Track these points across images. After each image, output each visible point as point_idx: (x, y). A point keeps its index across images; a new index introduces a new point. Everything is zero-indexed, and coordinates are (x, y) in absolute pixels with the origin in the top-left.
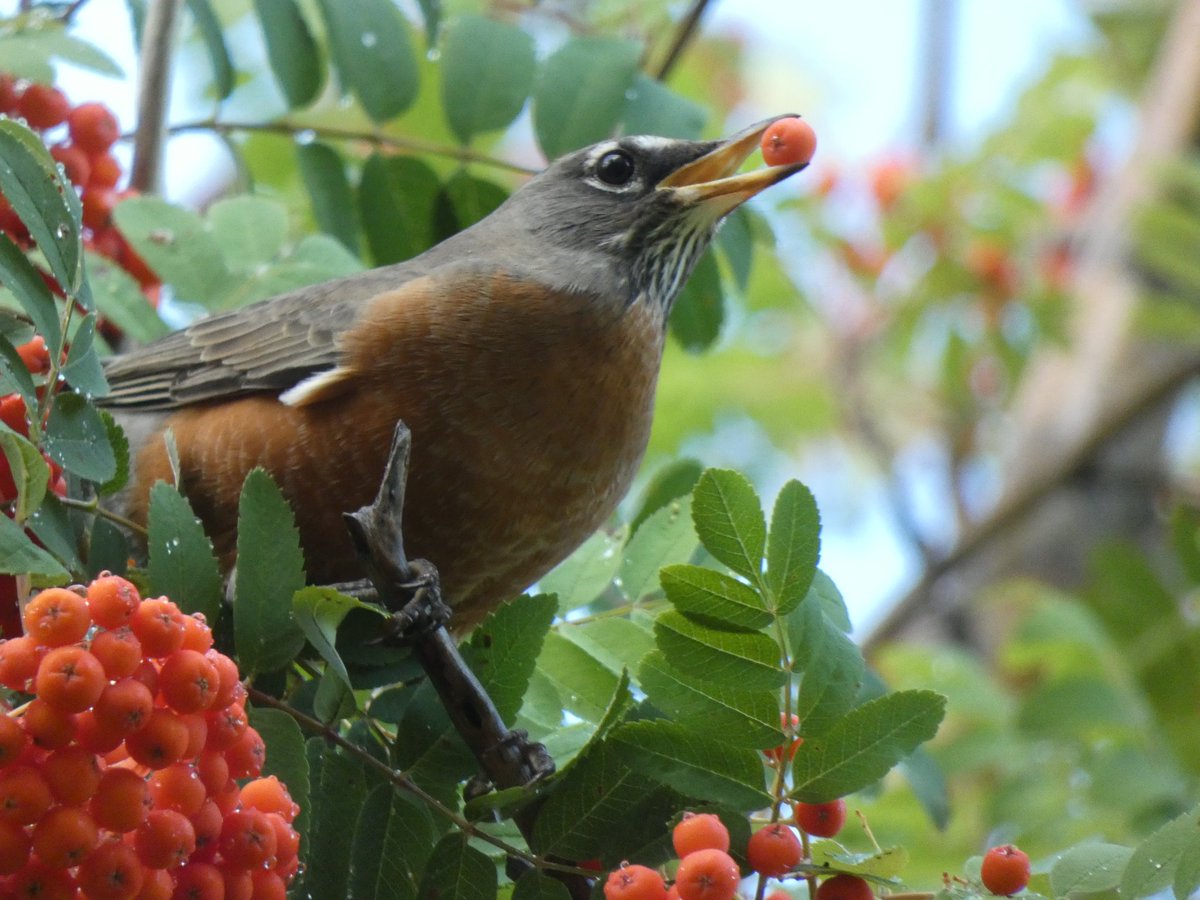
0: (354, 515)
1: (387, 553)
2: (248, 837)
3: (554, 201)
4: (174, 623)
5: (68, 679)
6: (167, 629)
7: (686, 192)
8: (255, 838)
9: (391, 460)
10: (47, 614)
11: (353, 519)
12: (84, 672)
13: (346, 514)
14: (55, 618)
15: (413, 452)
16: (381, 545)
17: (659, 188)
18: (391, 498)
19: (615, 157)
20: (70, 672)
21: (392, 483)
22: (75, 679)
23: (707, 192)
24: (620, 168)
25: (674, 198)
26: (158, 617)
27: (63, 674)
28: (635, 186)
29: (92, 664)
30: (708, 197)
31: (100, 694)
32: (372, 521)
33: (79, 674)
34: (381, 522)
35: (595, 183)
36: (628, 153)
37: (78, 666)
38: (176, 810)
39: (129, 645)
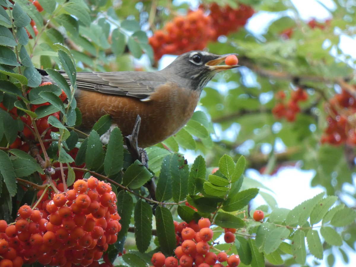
0: (127, 137)
1: (134, 146)
2: (112, 229)
3: (182, 65)
4: (105, 188)
5: (83, 202)
6: (104, 190)
7: (212, 67)
8: (114, 229)
9: (136, 125)
10: (79, 186)
11: (127, 138)
12: (87, 201)
13: (126, 137)
14: (81, 188)
15: (141, 123)
16: (133, 144)
17: (206, 65)
18: (136, 134)
19: (196, 56)
20: (84, 201)
21: (136, 130)
22: (85, 202)
23: (217, 68)
24: (197, 59)
25: (209, 68)
26: (102, 187)
27: (82, 201)
28: (200, 64)
29: (88, 199)
30: (217, 69)
31: (89, 205)
32: (132, 139)
33: (85, 201)
34: (133, 139)
35: (192, 61)
36: (199, 55)
37: (86, 199)
38: (100, 226)
39: (96, 194)
